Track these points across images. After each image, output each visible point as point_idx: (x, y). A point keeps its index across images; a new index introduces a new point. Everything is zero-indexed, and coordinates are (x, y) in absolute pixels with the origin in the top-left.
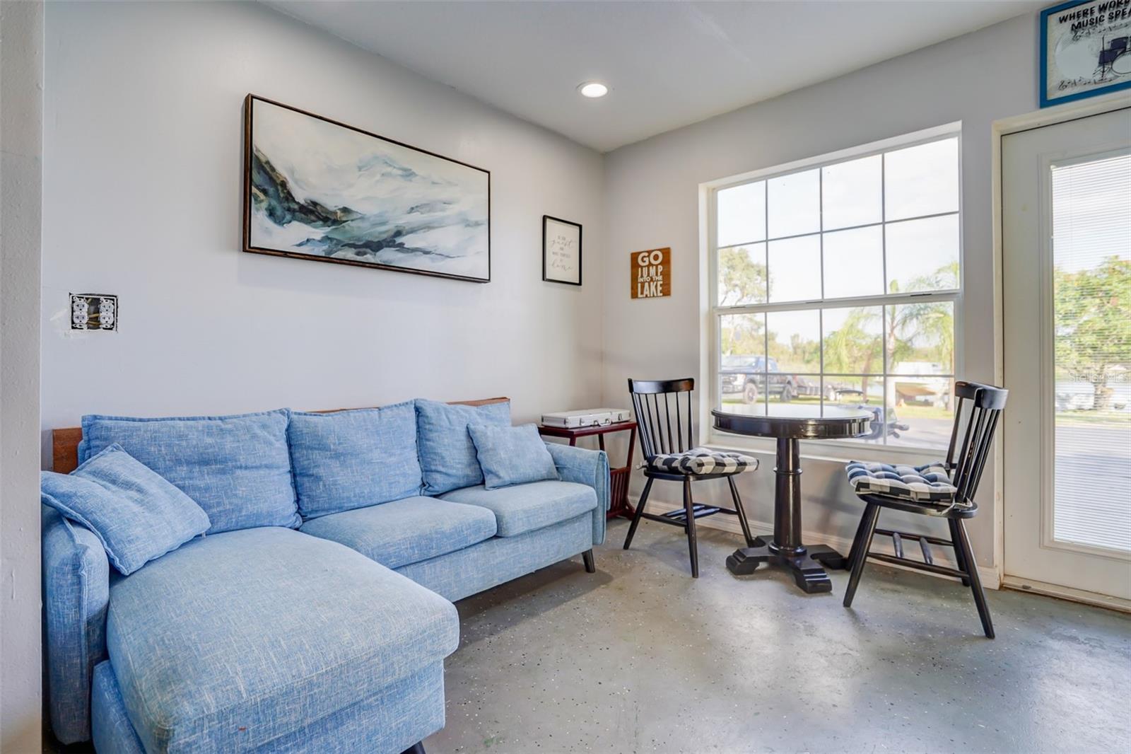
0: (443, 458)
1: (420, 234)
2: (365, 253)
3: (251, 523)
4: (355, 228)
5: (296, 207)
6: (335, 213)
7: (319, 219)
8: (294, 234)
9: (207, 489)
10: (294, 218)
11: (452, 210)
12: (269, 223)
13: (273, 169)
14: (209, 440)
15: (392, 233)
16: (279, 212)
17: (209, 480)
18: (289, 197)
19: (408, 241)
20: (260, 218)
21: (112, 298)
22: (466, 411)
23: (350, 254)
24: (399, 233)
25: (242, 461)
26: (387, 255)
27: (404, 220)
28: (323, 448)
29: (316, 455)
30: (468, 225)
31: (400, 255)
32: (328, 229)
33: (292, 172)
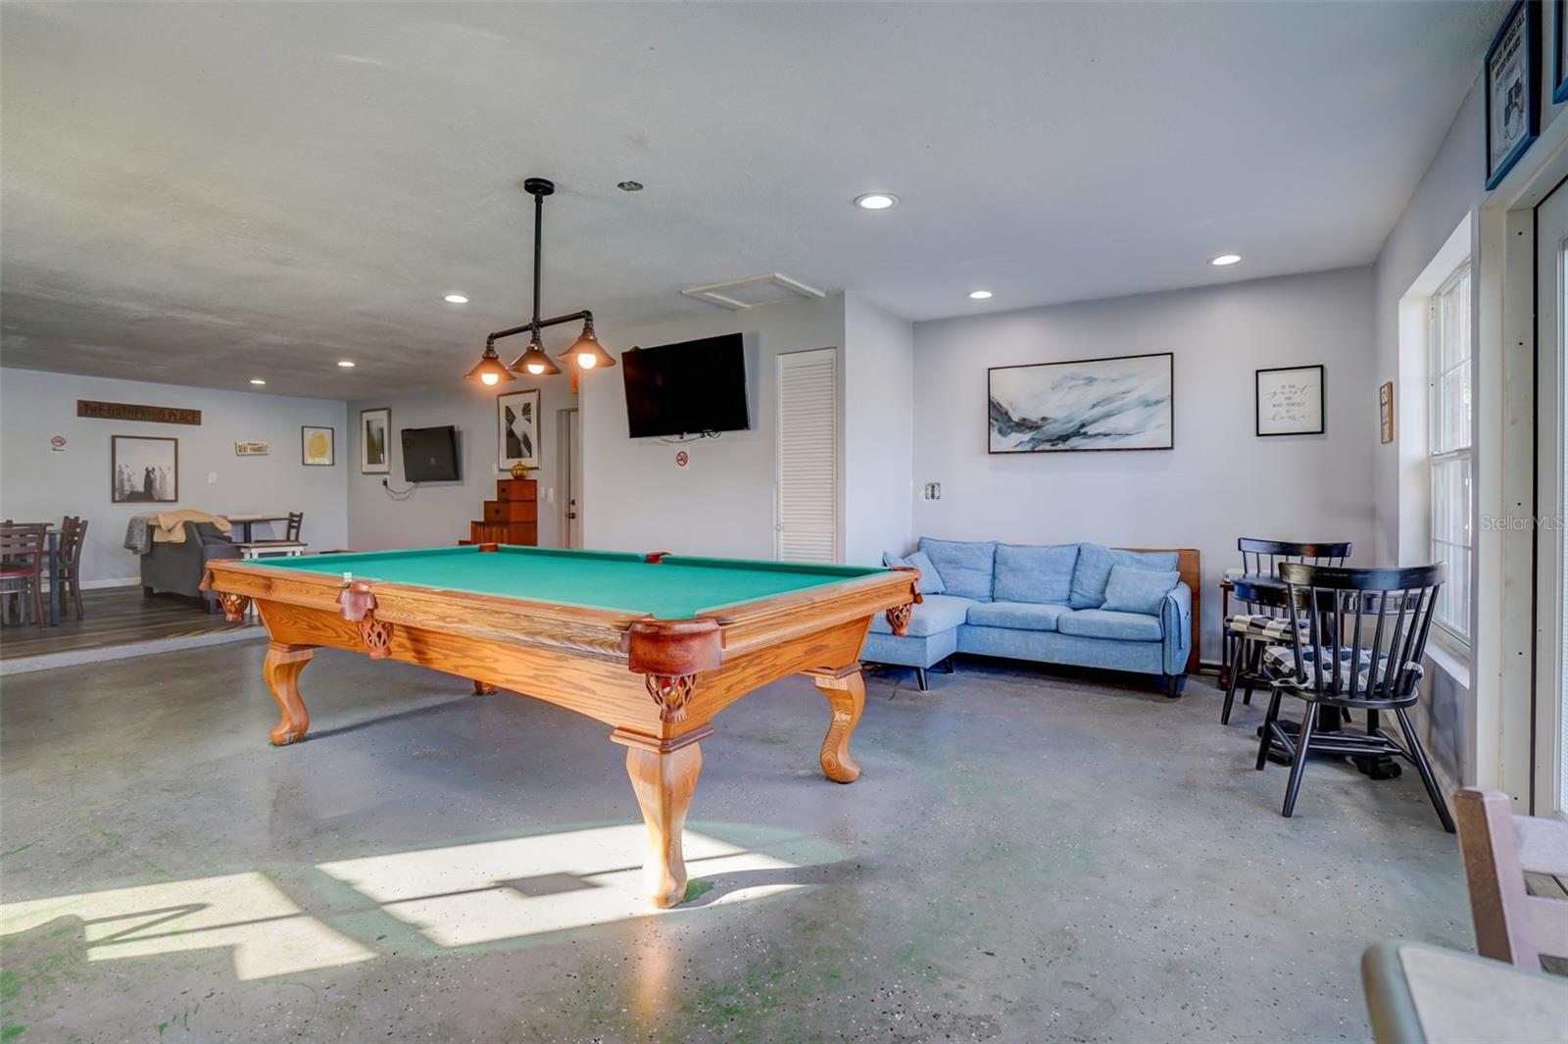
0: (1082, 583)
1: (1102, 422)
2: (1057, 444)
3: (962, 594)
4: (1052, 429)
5: (1012, 424)
6: (1037, 422)
7: (1027, 428)
8: (1015, 439)
9: (948, 574)
10: (1013, 431)
11: (1134, 396)
12: (999, 437)
13: (1000, 406)
14: (954, 553)
15: (1077, 427)
16: (1004, 429)
17: (951, 571)
18: (1010, 419)
19: (1090, 430)
20: (995, 434)
21: (939, 485)
22: (1118, 555)
23: (1047, 446)
24: (1083, 426)
25: (965, 564)
26: (1074, 442)
27: (1087, 415)
28: (1006, 564)
29: (1003, 568)
30: (1149, 405)
31: (1084, 441)
32: (1032, 433)
33: (1011, 404)
